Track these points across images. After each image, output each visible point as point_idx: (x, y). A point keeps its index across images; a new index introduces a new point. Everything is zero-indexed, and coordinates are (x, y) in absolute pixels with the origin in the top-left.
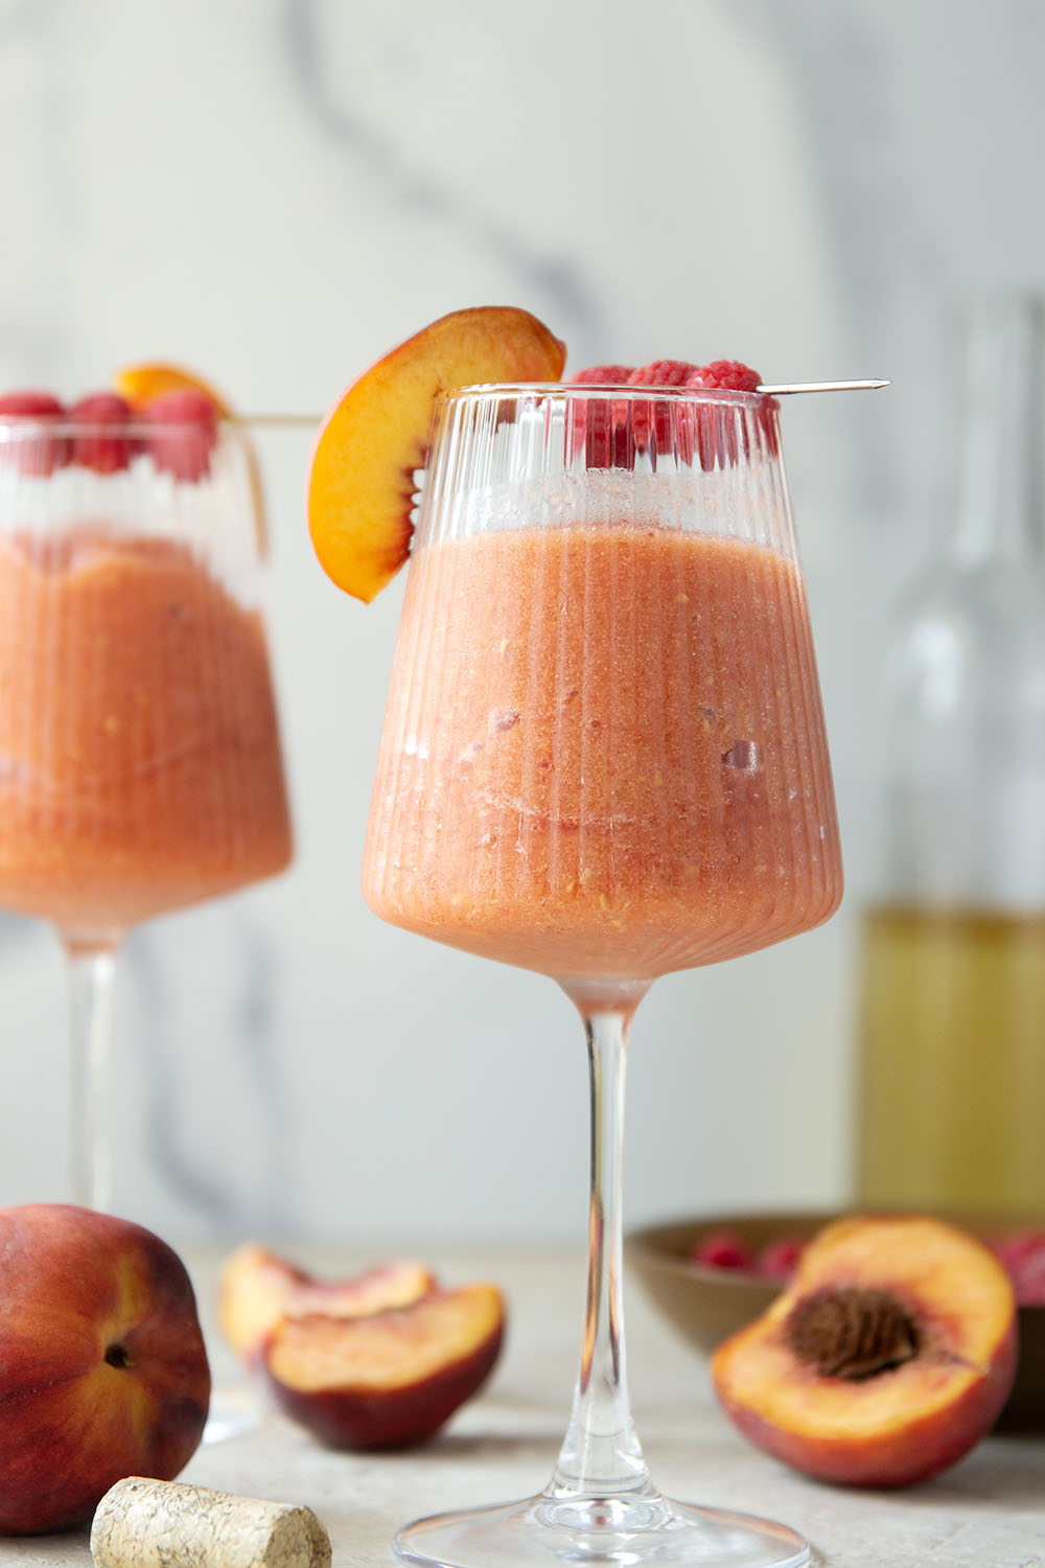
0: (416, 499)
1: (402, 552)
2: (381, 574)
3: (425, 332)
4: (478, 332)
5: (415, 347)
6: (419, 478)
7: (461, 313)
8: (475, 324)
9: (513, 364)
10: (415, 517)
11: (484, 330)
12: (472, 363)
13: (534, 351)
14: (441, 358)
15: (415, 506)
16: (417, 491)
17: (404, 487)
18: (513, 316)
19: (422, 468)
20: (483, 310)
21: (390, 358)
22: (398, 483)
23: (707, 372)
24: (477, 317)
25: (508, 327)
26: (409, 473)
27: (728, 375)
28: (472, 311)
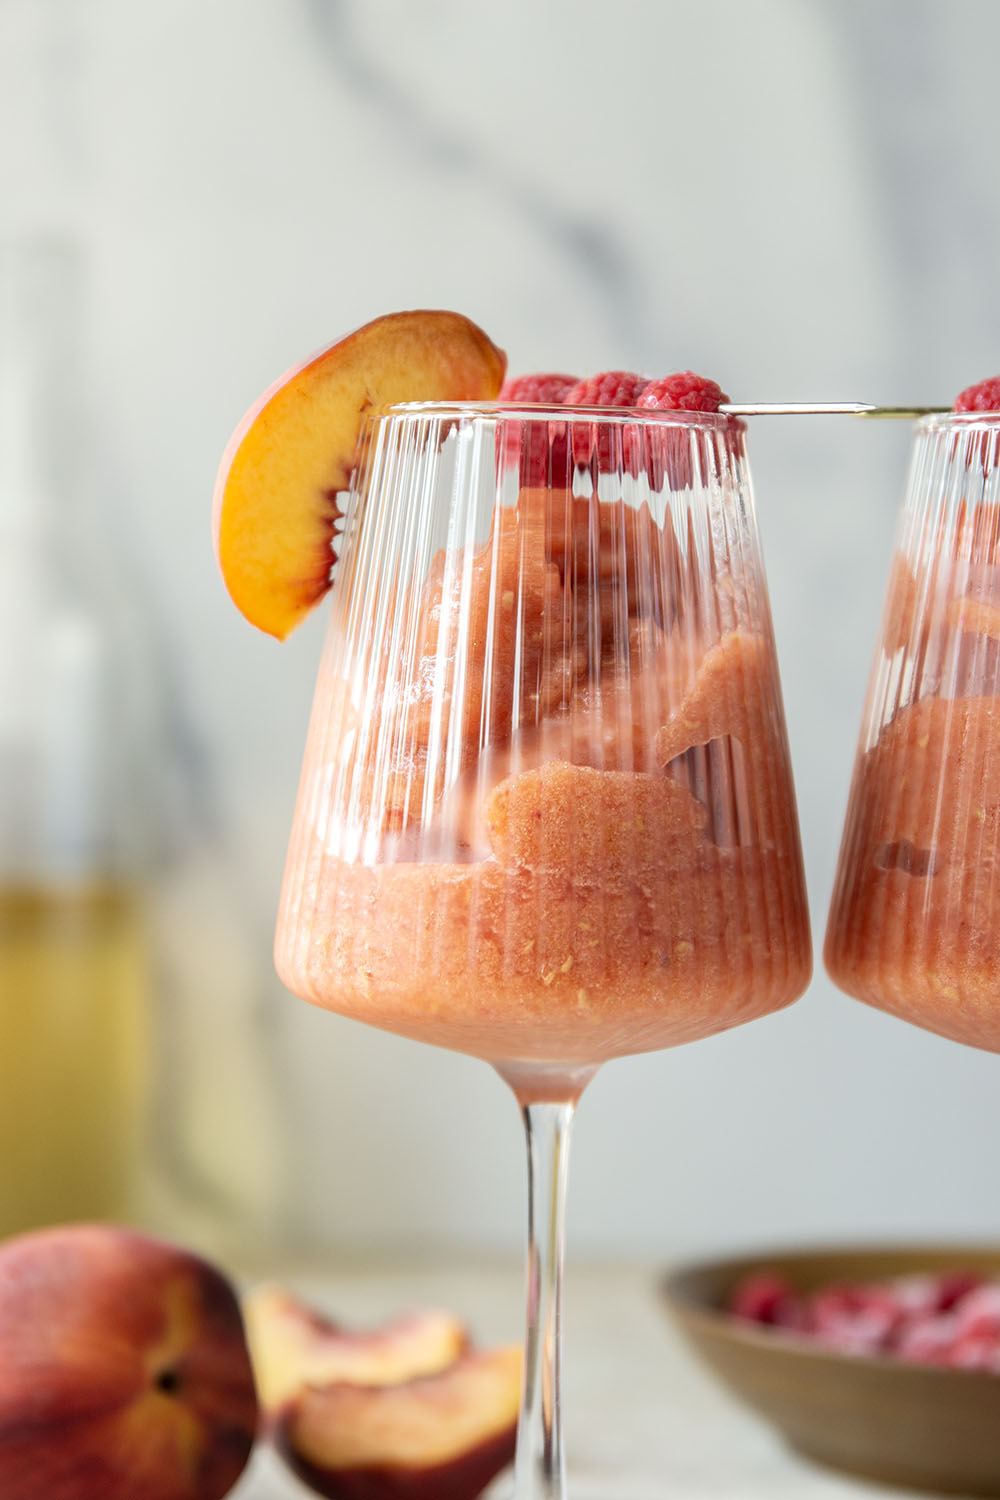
0: (339, 524)
1: (322, 583)
2: (298, 607)
3: (353, 337)
4: (411, 338)
5: (343, 354)
6: (343, 501)
7: (393, 317)
8: (409, 330)
9: (448, 374)
10: (337, 544)
11: (417, 335)
12: (403, 374)
13: (472, 361)
14: (369, 368)
15: (337, 532)
16: (340, 515)
17: (326, 511)
18: (450, 322)
19: (347, 489)
20: (417, 314)
21: (311, 368)
22: (318, 506)
23: (662, 390)
24: (410, 322)
25: (444, 334)
26: (331, 496)
27: (686, 394)
28: (405, 315)
